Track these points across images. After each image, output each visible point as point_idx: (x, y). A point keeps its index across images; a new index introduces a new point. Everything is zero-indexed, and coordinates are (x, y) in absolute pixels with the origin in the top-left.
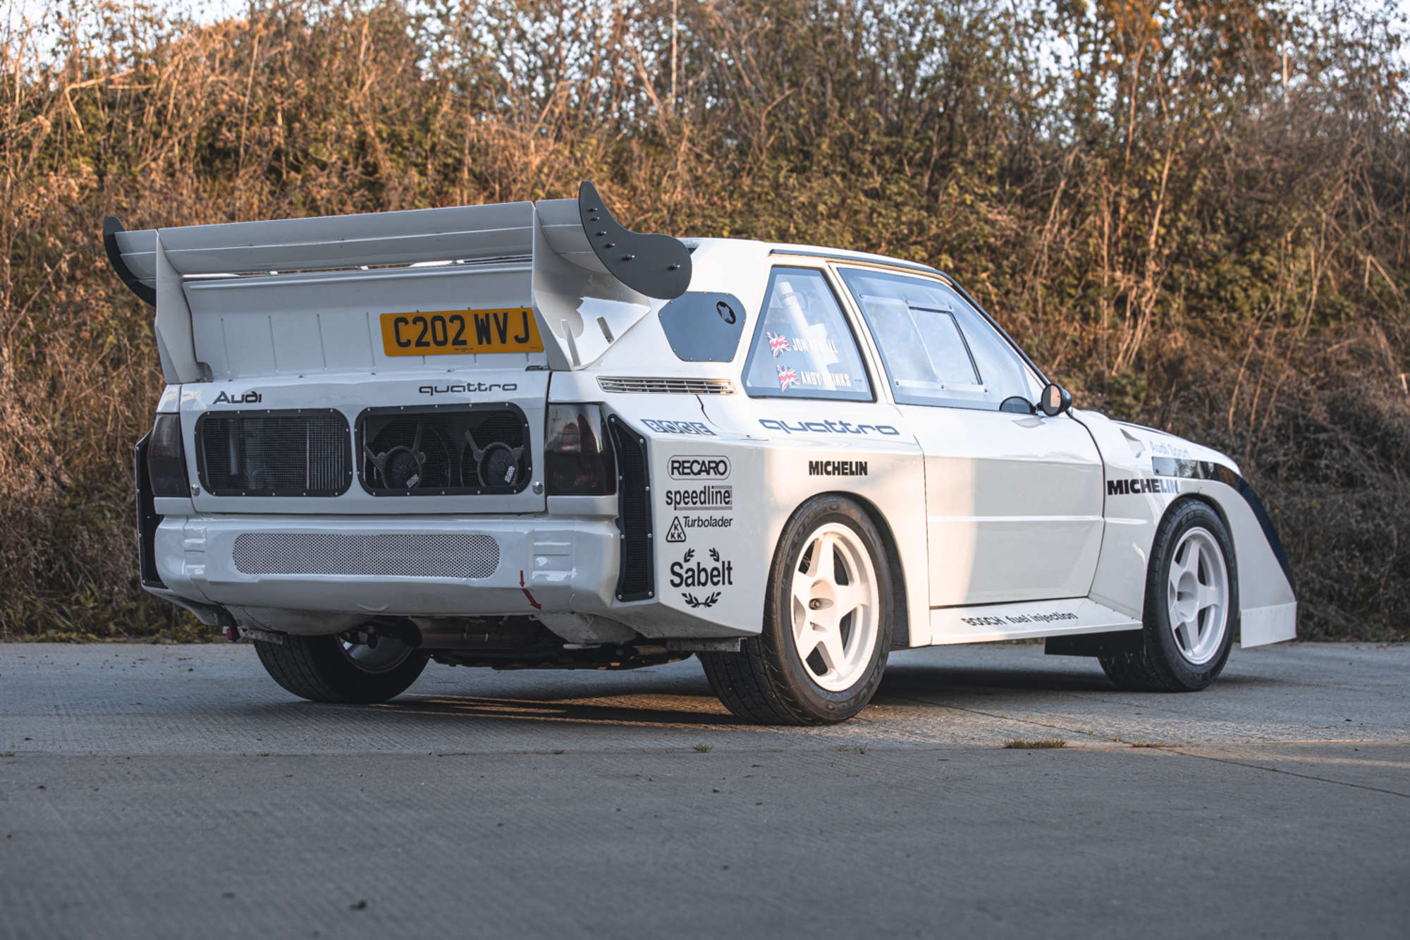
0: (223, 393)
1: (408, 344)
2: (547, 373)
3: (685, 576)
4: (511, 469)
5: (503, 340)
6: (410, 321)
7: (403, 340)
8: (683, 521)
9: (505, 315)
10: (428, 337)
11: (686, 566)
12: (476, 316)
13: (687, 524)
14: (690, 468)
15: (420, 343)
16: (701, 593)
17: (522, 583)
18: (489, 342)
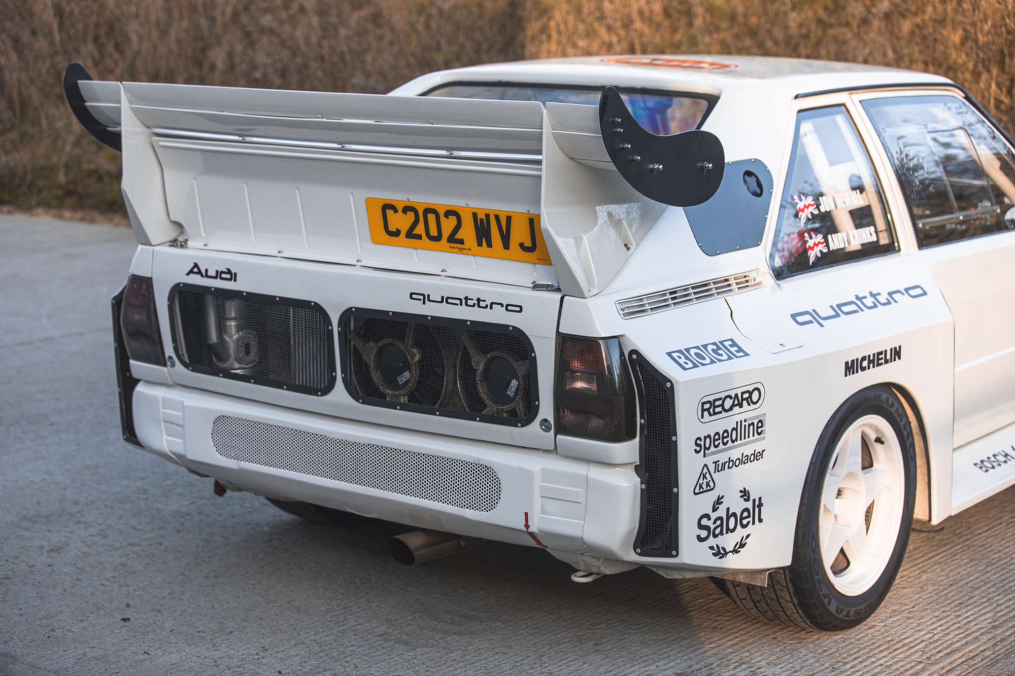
0: (196, 265)
1: (397, 233)
2: (558, 296)
3: (712, 527)
4: (514, 383)
5: (506, 246)
6: (400, 209)
7: (392, 228)
8: (712, 467)
9: (509, 219)
10: (420, 229)
11: (714, 516)
12: (475, 215)
13: (717, 470)
14: (722, 405)
15: (410, 235)
16: (729, 541)
17: (527, 526)
18: (490, 245)
